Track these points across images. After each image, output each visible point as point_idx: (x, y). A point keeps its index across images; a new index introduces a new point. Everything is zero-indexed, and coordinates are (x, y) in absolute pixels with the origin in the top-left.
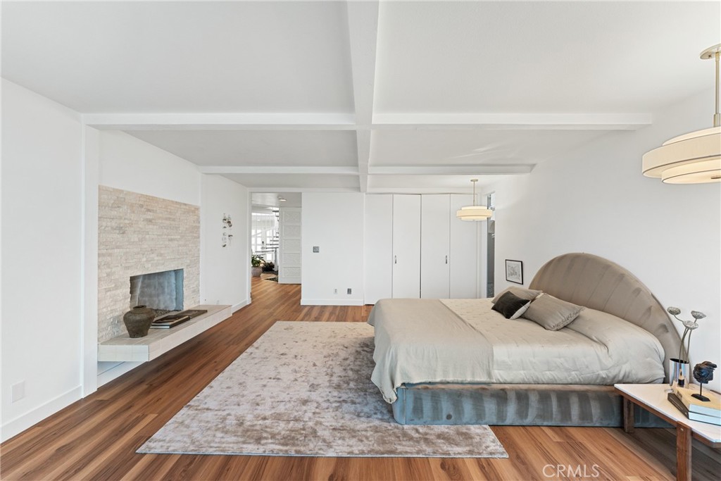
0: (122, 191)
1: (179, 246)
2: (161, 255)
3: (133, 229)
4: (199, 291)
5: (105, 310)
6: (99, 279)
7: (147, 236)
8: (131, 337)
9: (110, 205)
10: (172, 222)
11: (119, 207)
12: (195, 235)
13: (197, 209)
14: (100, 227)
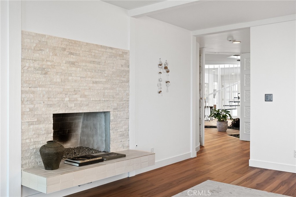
0: (44, 36)
1: (105, 89)
2: (85, 96)
3: (55, 70)
4: (128, 135)
5: (28, 141)
6: (23, 114)
7: (70, 78)
8: (46, 168)
9: (33, 48)
10: (96, 66)
11: (40, 50)
12: (124, 79)
13: (126, 53)
14: (23, 67)
